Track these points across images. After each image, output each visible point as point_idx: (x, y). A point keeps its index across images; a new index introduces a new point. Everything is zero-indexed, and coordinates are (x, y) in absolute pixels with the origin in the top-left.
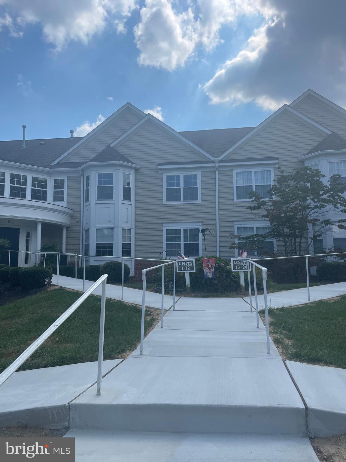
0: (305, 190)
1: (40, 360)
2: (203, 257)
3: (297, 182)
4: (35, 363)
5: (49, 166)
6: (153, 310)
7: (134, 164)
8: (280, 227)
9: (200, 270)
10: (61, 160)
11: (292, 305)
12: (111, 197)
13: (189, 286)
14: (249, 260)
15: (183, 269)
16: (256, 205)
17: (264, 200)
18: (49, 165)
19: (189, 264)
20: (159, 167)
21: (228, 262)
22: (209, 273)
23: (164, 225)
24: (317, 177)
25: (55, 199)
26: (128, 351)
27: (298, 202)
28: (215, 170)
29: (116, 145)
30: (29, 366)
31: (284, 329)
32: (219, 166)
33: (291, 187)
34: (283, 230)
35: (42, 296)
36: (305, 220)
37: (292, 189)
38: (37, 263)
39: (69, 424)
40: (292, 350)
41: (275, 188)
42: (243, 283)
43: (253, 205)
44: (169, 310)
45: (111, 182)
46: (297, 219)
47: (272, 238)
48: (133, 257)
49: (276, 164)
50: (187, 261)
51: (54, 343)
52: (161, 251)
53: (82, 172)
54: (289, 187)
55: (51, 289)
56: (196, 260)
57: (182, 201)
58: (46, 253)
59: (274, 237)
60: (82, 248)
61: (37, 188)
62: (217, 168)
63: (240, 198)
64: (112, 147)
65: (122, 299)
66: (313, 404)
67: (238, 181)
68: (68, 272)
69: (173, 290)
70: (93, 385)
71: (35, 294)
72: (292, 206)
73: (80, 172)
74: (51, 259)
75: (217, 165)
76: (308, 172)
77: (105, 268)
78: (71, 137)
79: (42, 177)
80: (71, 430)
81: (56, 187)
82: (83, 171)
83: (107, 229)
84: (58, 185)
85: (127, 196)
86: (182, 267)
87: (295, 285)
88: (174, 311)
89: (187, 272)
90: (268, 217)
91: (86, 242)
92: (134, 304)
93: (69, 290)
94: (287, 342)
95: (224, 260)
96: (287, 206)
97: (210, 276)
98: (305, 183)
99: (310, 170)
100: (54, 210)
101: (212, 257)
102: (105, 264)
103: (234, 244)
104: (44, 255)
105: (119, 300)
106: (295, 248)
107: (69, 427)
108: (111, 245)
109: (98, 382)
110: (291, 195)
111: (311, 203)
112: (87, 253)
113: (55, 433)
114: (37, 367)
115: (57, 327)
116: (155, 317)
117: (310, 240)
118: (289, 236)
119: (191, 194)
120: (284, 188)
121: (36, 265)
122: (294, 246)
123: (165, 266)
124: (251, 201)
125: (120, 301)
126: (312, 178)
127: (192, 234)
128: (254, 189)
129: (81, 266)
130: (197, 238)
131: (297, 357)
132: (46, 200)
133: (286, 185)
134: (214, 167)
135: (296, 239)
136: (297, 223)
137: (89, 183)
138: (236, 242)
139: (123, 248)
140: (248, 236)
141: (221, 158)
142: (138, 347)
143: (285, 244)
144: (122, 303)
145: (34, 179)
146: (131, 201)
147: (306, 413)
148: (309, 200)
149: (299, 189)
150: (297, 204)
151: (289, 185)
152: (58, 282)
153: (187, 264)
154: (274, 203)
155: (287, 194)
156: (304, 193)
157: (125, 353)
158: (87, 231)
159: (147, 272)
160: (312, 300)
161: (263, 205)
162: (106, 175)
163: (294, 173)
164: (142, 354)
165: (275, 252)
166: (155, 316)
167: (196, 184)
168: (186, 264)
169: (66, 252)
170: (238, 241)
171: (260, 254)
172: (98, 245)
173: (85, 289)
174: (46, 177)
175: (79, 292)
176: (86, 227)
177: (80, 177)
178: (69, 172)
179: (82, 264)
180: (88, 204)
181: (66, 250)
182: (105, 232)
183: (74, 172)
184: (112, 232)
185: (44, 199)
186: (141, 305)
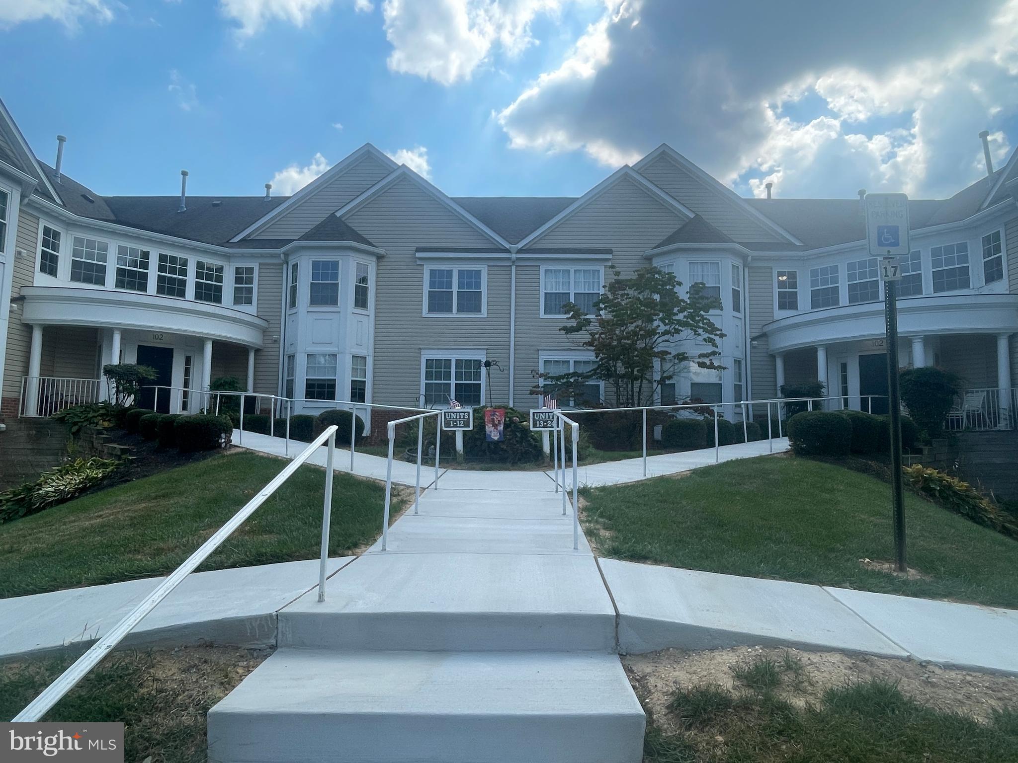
0: (651, 304)
1: (223, 557)
2: (485, 407)
3: (639, 291)
4: (215, 562)
5: (227, 243)
6: (402, 487)
7: (376, 247)
8: (611, 362)
9: (480, 427)
10: (249, 235)
11: (619, 483)
12: (334, 301)
13: (462, 452)
14: (557, 412)
15: (452, 425)
16: (575, 325)
17: (588, 317)
18: (227, 242)
19: (462, 417)
20: (418, 255)
21: (525, 417)
22: (494, 433)
23: (423, 352)
24: (669, 284)
25: (237, 301)
26: (363, 546)
27: (639, 323)
28: (511, 264)
29: (346, 214)
30: (206, 566)
31: (601, 516)
32: (517, 259)
33: (630, 298)
34: (615, 366)
35: (216, 463)
36: (649, 353)
37: (630, 302)
38: (204, 409)
39: (277, 641)
40: (608, 545)
41: (605, 300)
42: (546, 448)
43: (569, 325)
44: (428, 488)
45: (335, 276)
46: (636, 349)
47: (597, 378)
48: (368, 404)
49: (607, 260)
50: (459, 412)
52: (417, 396)
53: (285, 258)
54: (626, 298)
55: (232, 452)
56: (475, 411)
57: (454, 314)
58: (220, 392)
59: (601, 378)
60: (282, 386)
61: (204, 281)
62: (514, 262)
63: (550, 313)
64: (338, 216)
65: (351, 471)
66: (626, 610)
67: (548, 284)
68: (258, 425)
69: (435, 459)
70: (311, 590)
71: (203, 460)
72: (630, 329)
73: (282, 256)
74: (229, 403)
75: (514, 256)
76: (657, 276)
78: (267, 196)
79: (214, 262)
80: (279, 650)
81: (238, 280)
82: (286, 255)
83: (324, 355)
84: (242, 276)
85: (361, 300)
86: (452, 422)
87: (626, 453)
88: (436, 489)
89: (458, 431)
90: (593, 346)
91: (288, 377)
92: (371, 478)
93: (262, 454)
94: (605, 534)
95: (518, 413)
96: (622, 329)
97: (496, 438)
98: (651, 293)
99: (659, 273)
100: (234, 320)
101: (500, 407)
102: (321, 414)
103: (538, 386)
104: (217, 395)
105: (346, 471)
106: (633, 395)
107: (277, 646)
108: (331, 383)
109: (320, 585)
110: (629, 312)
111: (659, 326)
112: (290, 394)
113: (255, 654)
115: (266, 497)
116: (405, 499)
117: (655, 384)
118: (623, 376)
119: (470, 302)
120: (619, 300)
121: (203, 412)
122: (631, 393)
123: (425, 418)
124: (567, 318)
125: (347, 474)
126: (662, 286)
127: (469, 368)
128: (572, 300)
129: (280, 415)
130: (478, 376)
131: (615, 553)
132: (220, 302)
133: (622, 295)
134: (509, 259)
135: (635, 382)
136: (637, 356)
137: (297, 277)
138: (541, 385)
139: (352, 389)
140: (561, 374)
141: (520, 246)
142: (378, 540)
143: (617, 389)
144: (352, 476)
145: (200, 265)
146: (368, 309)
147: (616, 621)
148: (656, 320)
149: (641, 303)
150: (637, 327)
151: (628, 294)
152: (242, 441)
153: (460, 416)
154: (602, 323)
155: (623, 310)
156: (649, 309)
157: (358, 548)
158: (291, 357)
159: (395, 425)
160: (649, 476)
161: (585, 326)
162: (326, 264)
163: (635, 277)
164: (385, 550)
165: (601, 401)
166: (406, 496)
167: (478, 285)
168: (458, 417)
169: (254, 392)
170: (545, 383)
171: (577, 405)
172: (309, 382)
173: (288, 453)
174: (222, 262)
175: (279, 458)
176: (289, 350)
177: (282, 265)
178: (262, 256)
179: (281, 413)
180: (294, 311)
181: (254, 388)
182: (322, 360)
183: (272, 256)
184: (333, 362)
185: (218, 299)
186: (383, 481)
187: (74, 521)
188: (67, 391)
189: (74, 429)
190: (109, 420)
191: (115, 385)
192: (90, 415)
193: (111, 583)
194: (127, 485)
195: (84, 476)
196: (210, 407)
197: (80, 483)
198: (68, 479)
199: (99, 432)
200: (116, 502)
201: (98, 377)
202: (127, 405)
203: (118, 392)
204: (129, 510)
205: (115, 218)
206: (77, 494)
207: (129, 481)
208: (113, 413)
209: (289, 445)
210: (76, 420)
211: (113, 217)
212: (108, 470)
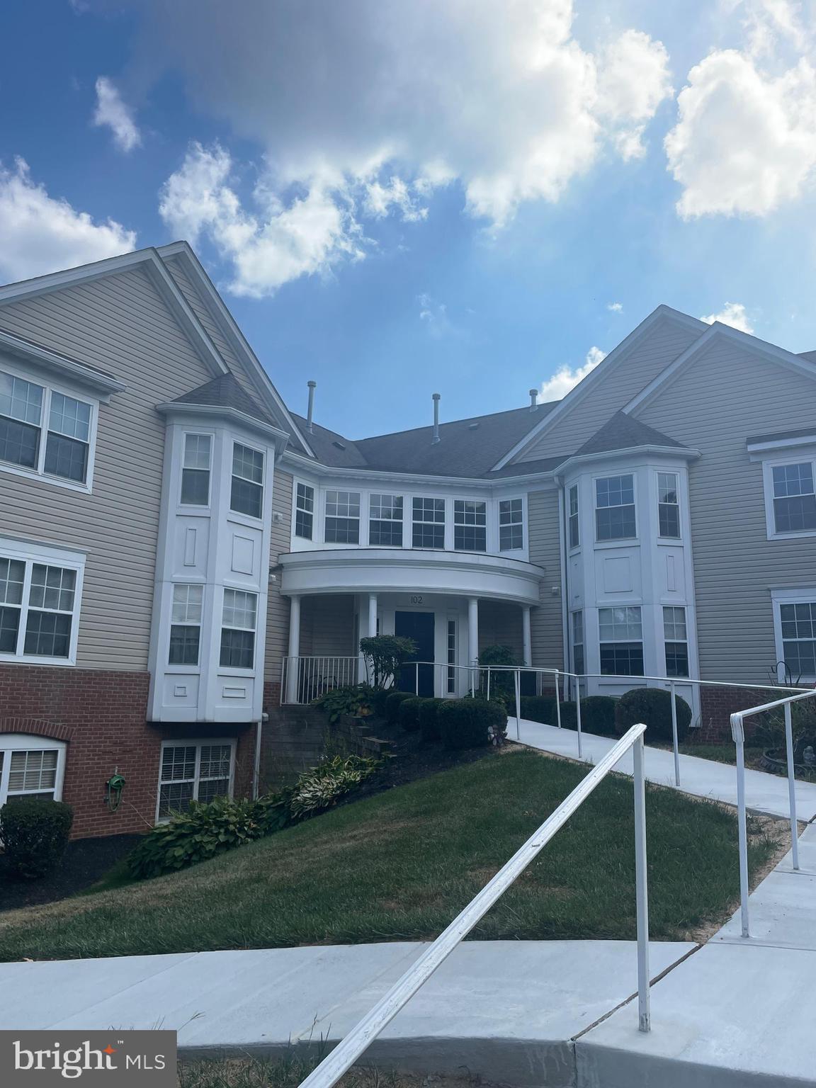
5: (489, 474)
6: (765, 819)
7: (685, 447)
10: (513, 460)
12: (629, 531)
18: (489, 472)
20: (751, 448)
23: (773, 594)
25: (505, 545)
26: (708, 924)
29: (638, 407)
35: (487, 766)
38: (473, 691)
44: (810, 823)
45: (629, 497)
48: (694, 678)
51: (523, 882)
52: (772, 662)
53: (559, 480)
55: (507, 750)
58: (491, 668)
60: (568, 656)
61: (465, 525)
64: (627, 413)
65: (678, 784)
68: (540, 711)
70: (627, 1001)
71: (474, 761)
73: (556, 480)
74: (503, 682)
77: (626, 704)
78: (533, 405)
79: (473, 499)
81: (504, 519)
82: (562, 476)
83: (623, 609)
84: (509, 513)
85: (669, 526)
91: (576, 642)
92: (710, 799)
93: (546, 755)
100: (503, 570)
102: (625, 696)
104: (487, 671)
105: (668, 786)
108: (636, 648)
109: (641, 995)
112: (580, 667)
114: (490, 936)
115: (538, 849)
116: (772, 840)
121: (470, 695)
123: (793, 702)
125: (671, 791)
129: (567, 697)
132: (484, 549)
137: (576, 504)
139: (667, 656)
142: (733, 916)
144: (678, 796)
145: (458, 505)
146: (681, 537)
152: (521, 734)
157: (700, 928)
158: (578, 615)
159: (743, 718)
162: (614, 482)
164: (748, 936)
166: (774, 836)
169: (534, 665)
172: (605, 648)
173: (582, 754)
174: (483, 498)
175: (570, 761)
176: (574, 605)
177: (556, 491)
178: (531, 483)
179: (569, 693)
180: (576, 551)
181: (533, 659)
182: (621, 616)
183: (543, 481)
184: (637, 616)
185: (481, 546)
186: (729, 804)
187: (326, 842)
188: (326, 672)
189: (334, 718)
190: (368, 707)
191: (373, 662)
192: (349, 701)
193: (356, 942)
194: (386, 794)
195: (341, 778)
196: (480, 687)
197: (338, 788)
198: (326, 782)
199: (358, 723)
200: (372, 818)
201: (356, 655)
202: (387, 687)
203: (376, 672)
204: (385, 831)
205: (366, 464)
206: (335, 803)
207: (389, 788)
208: (372, 697)
209: (582, 741)
210: (335, 706)
211: (364, 463)
212: (367, 772)
